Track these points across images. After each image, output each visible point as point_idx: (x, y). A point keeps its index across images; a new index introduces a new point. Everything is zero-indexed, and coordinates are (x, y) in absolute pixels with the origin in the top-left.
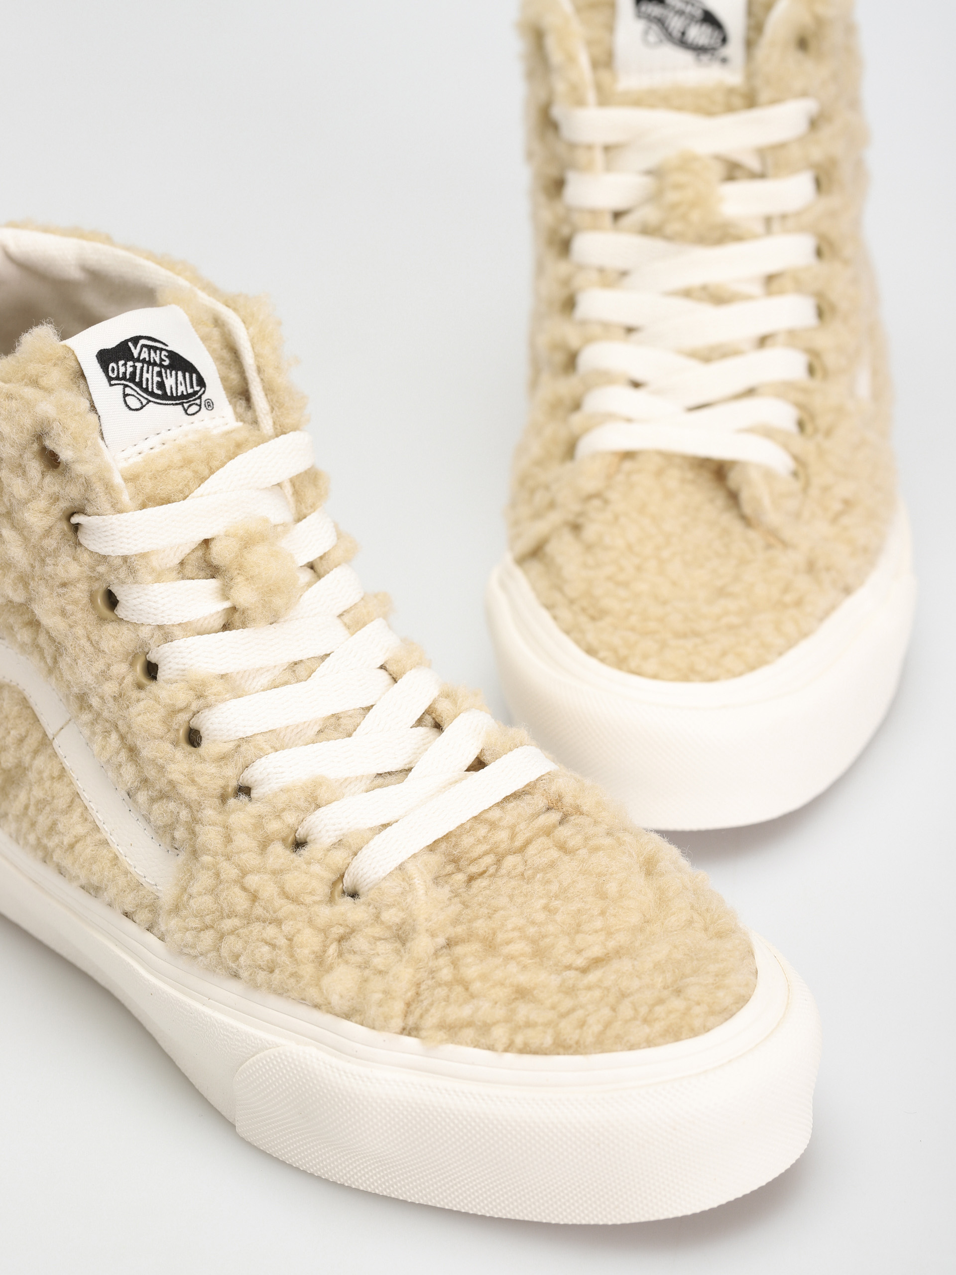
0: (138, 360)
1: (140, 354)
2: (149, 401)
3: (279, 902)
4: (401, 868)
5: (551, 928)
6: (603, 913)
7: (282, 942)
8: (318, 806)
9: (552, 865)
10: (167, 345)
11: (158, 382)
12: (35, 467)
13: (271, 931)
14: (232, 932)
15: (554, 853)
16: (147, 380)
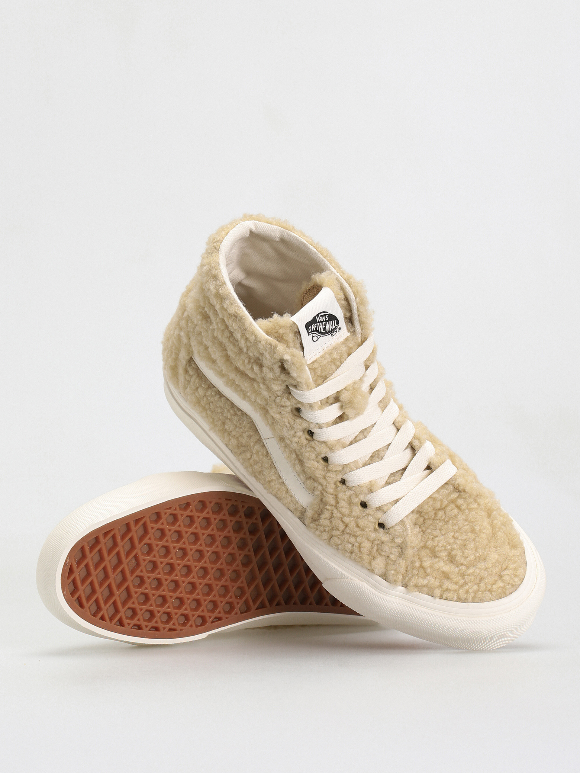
0: (318, 322)
1: (319, 320)
2: (320, 336)
3: (356, 529)
4: (402, 520)
5: (455, 546)
6: (474, 540)
7: (357, 544)
8: (372, 492)
9: (456, 516)
10: (327, 312)
11: (324, 328)
12: (277, 370)
13: (352, 540)
14: (337, 536)
15: (456, 511)
16: (321, 328)
